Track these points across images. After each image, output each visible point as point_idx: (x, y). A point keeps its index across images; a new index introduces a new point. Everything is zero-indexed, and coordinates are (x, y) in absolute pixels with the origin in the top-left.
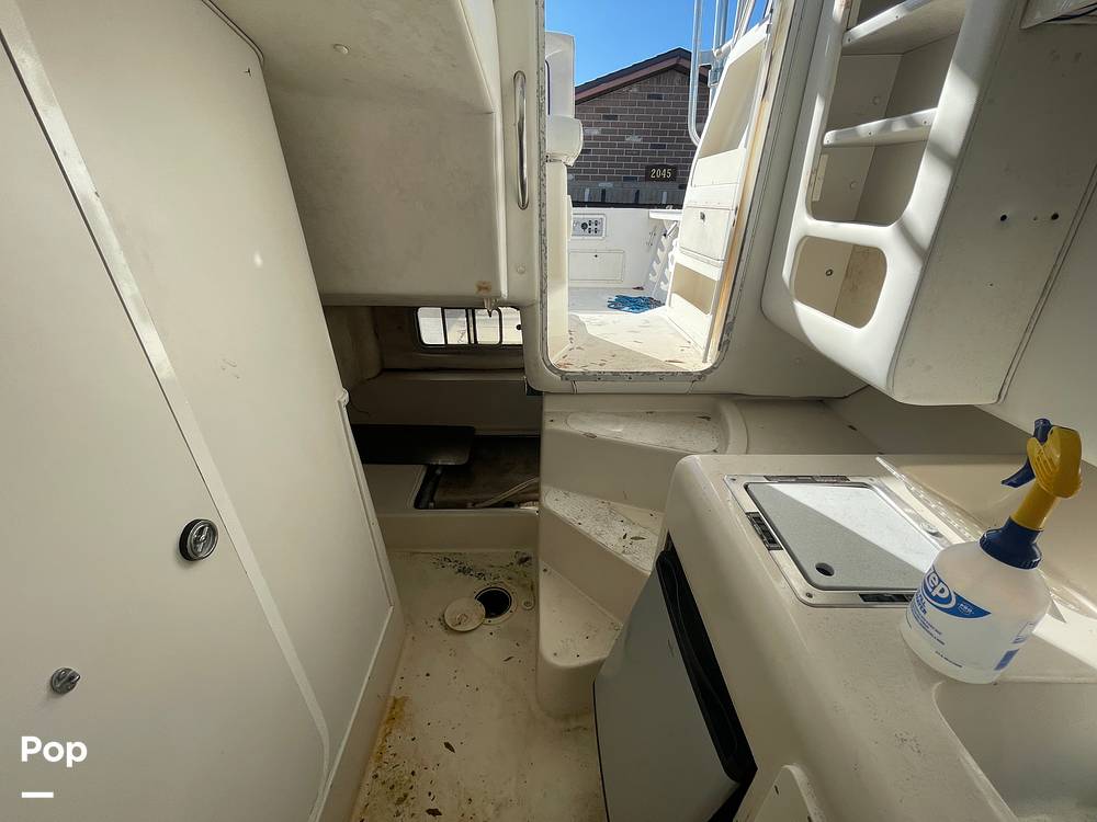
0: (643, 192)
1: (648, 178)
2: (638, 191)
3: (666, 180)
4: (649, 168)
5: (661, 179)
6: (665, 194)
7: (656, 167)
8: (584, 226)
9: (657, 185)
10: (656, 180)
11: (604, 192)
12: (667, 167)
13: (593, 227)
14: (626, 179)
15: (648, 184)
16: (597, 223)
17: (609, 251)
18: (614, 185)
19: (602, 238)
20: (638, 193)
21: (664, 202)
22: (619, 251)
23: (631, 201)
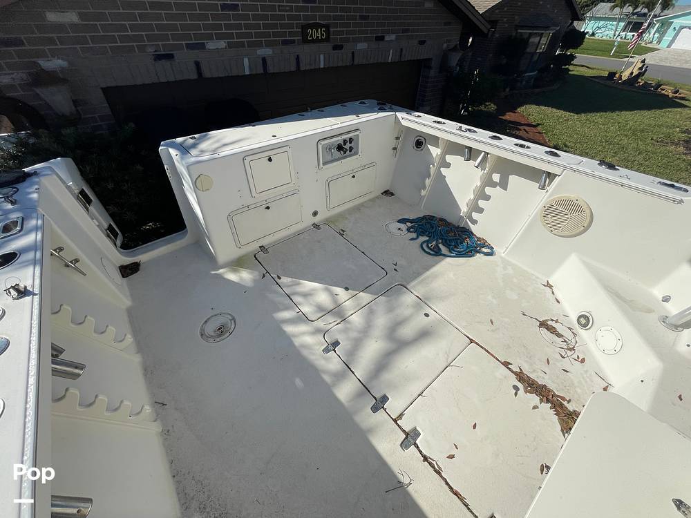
0: (302, 58)
1: (305, 40)
2: (298, 56)
3: (322, 41)
4: (304, 28)
5: (318, 41)
6: (322, 57)
7: (312, 26)
8: (340, 148)
9: (314, 47)
10: (313, 42)
11: (264, 59)
12: (321, 26)
13: (347, 146)
14: (285, 43)
15: (307, 48)
16: (351, 140)
17: (364, 167)
18: (273, 52)
19: (358, 156)
20: (298, 59)
21: (322, 66)
22: (372, 165)
23: (293, 69)
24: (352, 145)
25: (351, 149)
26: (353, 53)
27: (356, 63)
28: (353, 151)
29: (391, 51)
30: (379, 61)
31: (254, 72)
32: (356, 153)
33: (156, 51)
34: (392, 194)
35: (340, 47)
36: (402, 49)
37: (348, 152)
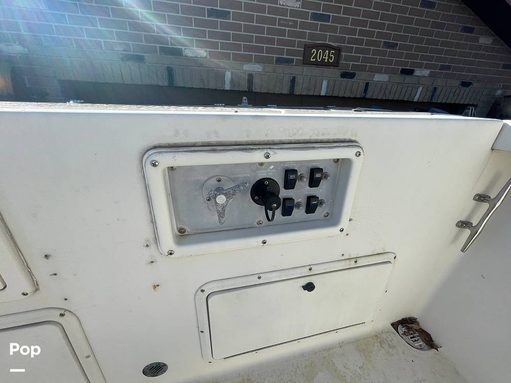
0: (299, 80)
1: (306, 62)
2: (294, 78)
3: (328, 65)
4: (308, 48)
5: (322, 64)
6: (325, 83)
7: (318, 47)
8: (265, 193)
9: (317, 71)
10: (316, 64)
11: (251, 76)
12: (330, 48)
13: (302, 191)
14: (280, 61)
15: (307, 70)
16: (315, 176)
17: (354, 263)
18: (264, 69)
19: (334, 231)
20: (293, 80)
21: (323, 93)
22: (382, 258)
23: (285, 91)
24: (320, 192)
25: (311, 205)
26: (367, 84)
27: (368, 96)
28: (320, 212)
29: (420, 89)
30: (401, 98)
31: (236, 89)
32: (332, 219)
33: (124, 50)
34: (430, 343)
35: (352, 76)
36: (435, 89)
37: (299, 213)
